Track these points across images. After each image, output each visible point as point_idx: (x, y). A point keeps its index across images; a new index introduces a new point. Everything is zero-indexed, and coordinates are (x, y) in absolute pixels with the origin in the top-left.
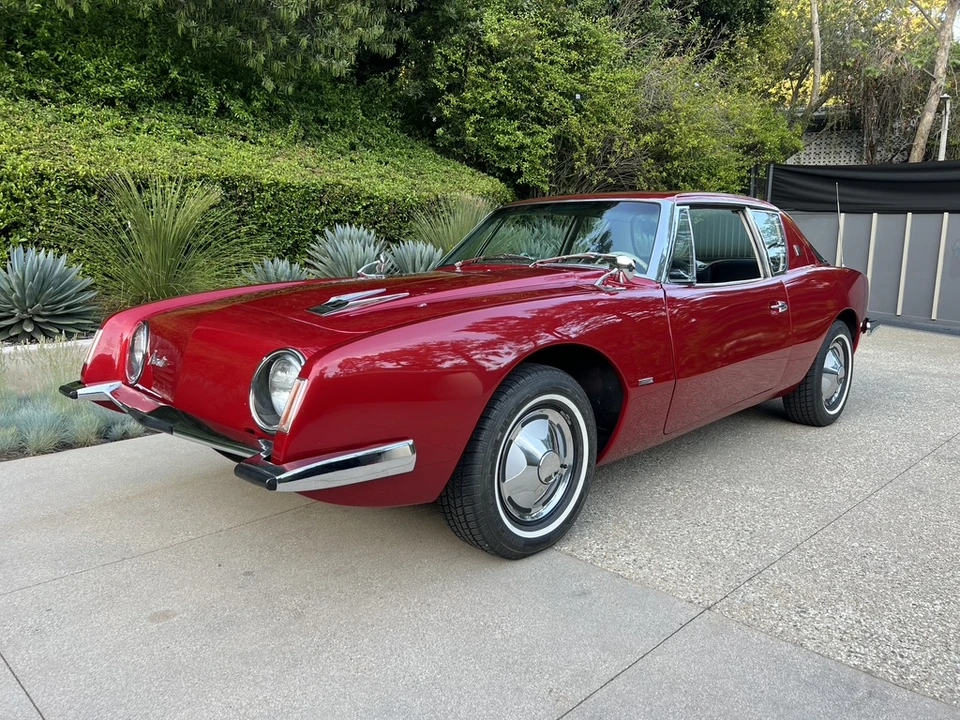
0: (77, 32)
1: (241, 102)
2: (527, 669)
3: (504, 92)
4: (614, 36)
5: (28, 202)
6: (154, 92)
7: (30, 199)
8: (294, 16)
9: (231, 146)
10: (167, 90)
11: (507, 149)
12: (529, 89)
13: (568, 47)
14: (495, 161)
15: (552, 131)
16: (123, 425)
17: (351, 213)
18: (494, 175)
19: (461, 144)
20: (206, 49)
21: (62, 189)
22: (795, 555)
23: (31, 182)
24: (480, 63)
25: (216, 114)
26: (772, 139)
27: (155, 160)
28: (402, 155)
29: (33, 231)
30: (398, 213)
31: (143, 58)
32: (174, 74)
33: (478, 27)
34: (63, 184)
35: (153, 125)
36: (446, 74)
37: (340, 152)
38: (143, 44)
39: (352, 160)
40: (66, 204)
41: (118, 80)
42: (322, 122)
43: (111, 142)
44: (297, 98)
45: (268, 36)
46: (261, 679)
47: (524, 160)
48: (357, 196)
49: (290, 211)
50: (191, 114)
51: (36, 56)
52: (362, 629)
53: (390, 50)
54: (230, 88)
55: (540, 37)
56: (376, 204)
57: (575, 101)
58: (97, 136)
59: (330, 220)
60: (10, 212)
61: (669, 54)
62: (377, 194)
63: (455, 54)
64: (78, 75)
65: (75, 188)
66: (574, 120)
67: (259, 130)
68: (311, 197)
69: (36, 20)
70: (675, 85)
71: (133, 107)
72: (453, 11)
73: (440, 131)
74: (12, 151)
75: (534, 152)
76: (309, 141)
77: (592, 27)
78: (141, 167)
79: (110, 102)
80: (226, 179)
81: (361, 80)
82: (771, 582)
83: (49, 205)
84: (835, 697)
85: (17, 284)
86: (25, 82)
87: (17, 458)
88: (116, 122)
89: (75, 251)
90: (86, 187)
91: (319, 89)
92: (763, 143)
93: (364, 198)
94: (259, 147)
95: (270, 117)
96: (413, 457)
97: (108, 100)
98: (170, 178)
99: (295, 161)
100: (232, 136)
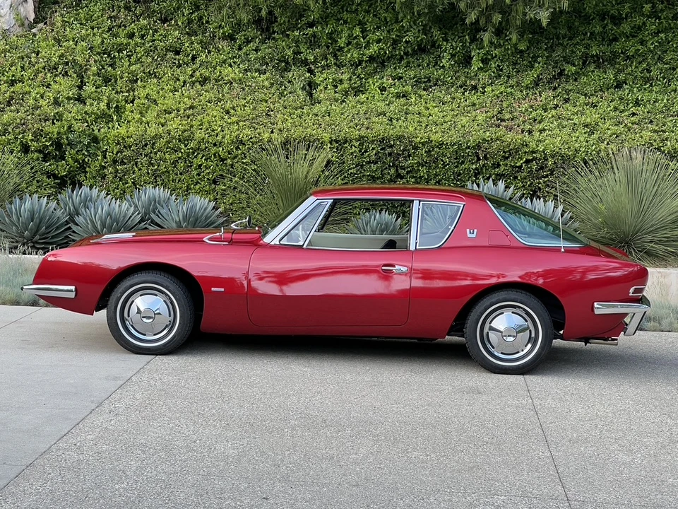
5: (229, 161)
7: (231, 159)
23: (233, 147)
56: (540, 159)
83: (243, 163)
93: (526, 152)
94: (474, 99)
95: (520, 60)
96: (74, 293)
97: (360, 62)
98: (332, 140)
99: (489, 114)
100: (461, 87)
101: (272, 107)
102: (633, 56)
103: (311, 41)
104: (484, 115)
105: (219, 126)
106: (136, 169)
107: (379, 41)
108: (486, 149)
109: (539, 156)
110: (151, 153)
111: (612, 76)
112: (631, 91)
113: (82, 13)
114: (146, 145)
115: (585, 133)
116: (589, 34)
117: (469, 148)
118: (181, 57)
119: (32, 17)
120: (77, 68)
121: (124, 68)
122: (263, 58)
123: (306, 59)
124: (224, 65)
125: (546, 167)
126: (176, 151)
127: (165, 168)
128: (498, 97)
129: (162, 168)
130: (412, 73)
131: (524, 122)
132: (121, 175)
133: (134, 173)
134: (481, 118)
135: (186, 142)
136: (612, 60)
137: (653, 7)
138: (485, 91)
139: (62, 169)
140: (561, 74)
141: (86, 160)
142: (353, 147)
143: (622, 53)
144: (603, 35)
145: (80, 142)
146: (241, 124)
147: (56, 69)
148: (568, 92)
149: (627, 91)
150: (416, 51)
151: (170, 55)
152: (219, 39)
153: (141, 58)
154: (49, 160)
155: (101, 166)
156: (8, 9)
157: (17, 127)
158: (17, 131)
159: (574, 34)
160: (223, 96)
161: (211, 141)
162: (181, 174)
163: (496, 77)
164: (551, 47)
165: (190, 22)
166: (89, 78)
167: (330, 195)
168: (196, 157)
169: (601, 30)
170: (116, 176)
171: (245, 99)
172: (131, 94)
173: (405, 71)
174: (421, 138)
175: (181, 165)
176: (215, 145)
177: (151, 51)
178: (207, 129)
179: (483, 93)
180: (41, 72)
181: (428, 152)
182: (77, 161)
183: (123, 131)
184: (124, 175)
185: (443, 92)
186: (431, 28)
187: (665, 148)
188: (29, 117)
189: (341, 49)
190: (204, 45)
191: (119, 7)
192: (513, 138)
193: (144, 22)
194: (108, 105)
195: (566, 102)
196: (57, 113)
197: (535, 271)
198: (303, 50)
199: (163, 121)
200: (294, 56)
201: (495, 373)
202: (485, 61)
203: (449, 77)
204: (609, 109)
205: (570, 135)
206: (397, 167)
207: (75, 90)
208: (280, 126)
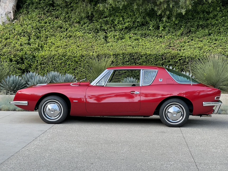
5: (79, 62)
93: (179, 57)
94: (161, 40)
95: (176, 27)
96: (27, 104)
97: (122, 29)
98: (113, 54)
99: (166, 45)
100: (156, 36)
101: (93, 44)
102: (214, 25)
103: (106, 23)
104: (164, 45)
105: (76, 51)
106: (48, 66)
107: (128, 22)
108: (165, 56)
109: (183, 58)
110: (53, 60)
111: (207, 31)
112: (214, 36)
113: (29, 16)
114: (51, 58)
115: (199, 50)
116: (199, 18)
117: (159, 56)
118: (62, 29)
119: (13, 18)
120: (28, 34)
121: (43, 33)
122: (90, 29)
123: (104, 29)
124: (77, 31)
125: (186, 61)
126: (61, 60)
127: (58, 65)
128: (169, 39)
129: (57, 65)
130: (140, 32)
131: (178, 47)
132: (43, 68)
133: (47, 67)
134: (163, 46)
135: (64, 57)
136: (207, 26)
137: (220, 8)
138: (165, 38)
139: (23, 67)
140: (190, 31)
141: (31, 64)
142: (121, 57)
143: (210, 24)
144: (204, 18)
145: (29, 58)
146: (83, 50)
147: (21, 34)
148: (192, 37)
149: (212, 36)
150: (141, 25)
151: (59, 29)
152: (75, 23)
153: (49, 30)
154: (19, 64)
155: (36, 65)
156: (4, 15)
157: (8, 53)
158: (8, 54)
159: (194, 18)
160: (77, 41)
161: (73, 56)
162: (63, 67)
163: (168, 33)
164: (186, 22)
165: (65, 18)
166: (32, 37)
167: (112, 69)
168: (68, 61)
169: (203, 16)
170: (41, 69)
171: (84, 42)
172: (46, 42)
173: (138, 32)
174: (143, 53)
175: (63, 64)
176: (74, 57)
177: (52, 28)
178: (72, 52)
179: (164, 38)
180: (16, 35)
181: (146, 58)
182: (28, 64)
183: (43, 54)
184: (44, 68)
185: (150, 38)
186: (146, 17)
187: (226, 54)
188: (12, 50)
189: (116, 25)
190: (70, 25)
191: (42, 14)
192: (174, 52)
193: (50, 18)
194: (38, 45)
195: (192, 40)
196: (21, 48)
197: (183, 92)
198: (103, 26)
199: (57, 50)
200: (100, 28)
201: (170, 127)
202: (164, 28)
203: (152, 33)
204: (206, 42)
205: (193, 51)
206: (136, 63)
207: (27, 41)
208: (96, 50)
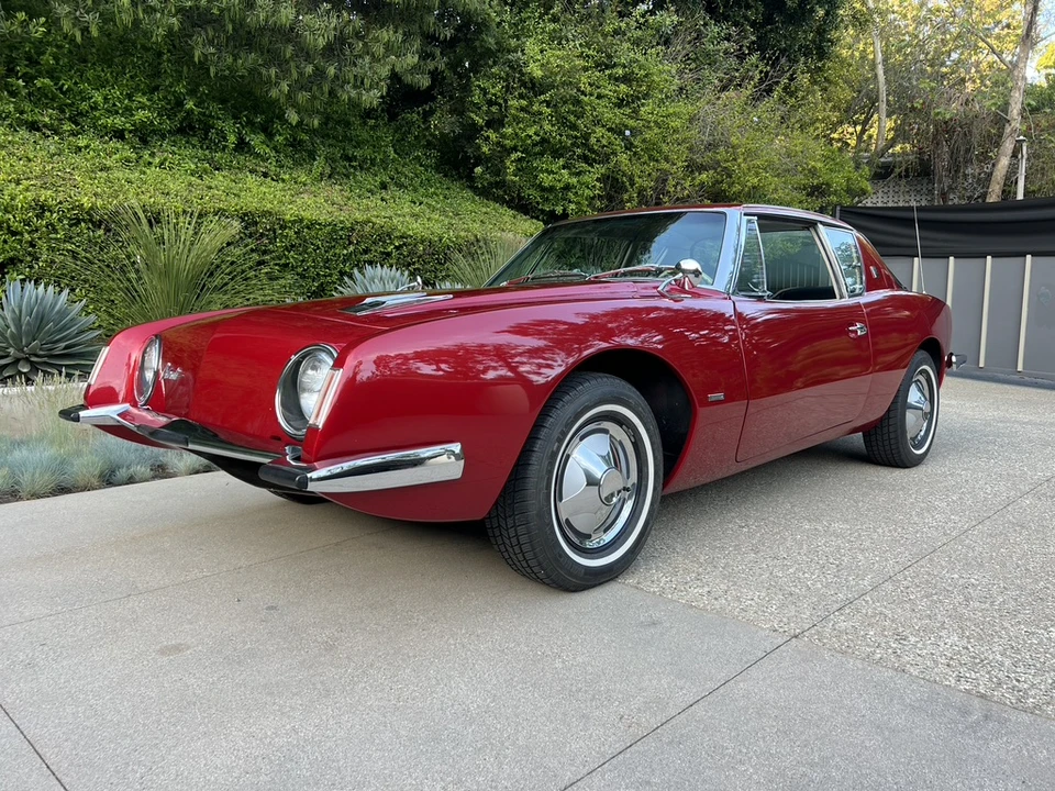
0: (85, 61)
1: (262, 137)
2: (594, 696)
3: (547, 127)
4: (666, 68)
5: (26, 236)
6: (167, 124)
7: (29, 233)
8: (321, 42)
9: (251, 181)
10: (181, 123)
11: (551, 189)
12: (574, 125)
13: (617, 79)
14: (538, 203)
15: (599, 170)
16: (128, 468)
17: (382, 253)
18: (537, 218)
19: (501, 184)
20: (225, 78)
21: (65, 222)
22: (889, 586)
23: (30, 214)
24: (521, 96)
25: (235, 150)
26: (838, 181)
27: (168, 194)
28: (437, 195)
29: (31, 267)
30: (434, 255)
31: (156, 88)
32: (190, 105)
33: (519, 58)
34: (66, 217)
35: (165, 160)
36: (485, 108)
37: (370, 191)
38: (157, 74)
39: (382, 200)
40: (68, 239)
41: (128, 111)
42: (349, 159)
43: (120, 175)
44: (322, 133)
45: (292, 64)
46: (288, 709)
47: (570, 202)
48: (389, 235)
49: (315, 250)
50: (207, 148)
51: (39, 85)
52: (402, 659)
53: (424, 82)
54: (250, 123)
55: (586, 69)
56: (410, 245)
57: (625, 138)
58: (104, 169)
59: (359, 261)
60: (7, 247)
61: (724, 88)
62: (411, 233)
63: (493, 87)
64: (84, 106)
65: (78, 222)
66: (623, 158)
67: (282, 167)
68: (339, 235)
69: (40, 46)
70: (732, 121)
71: (144, 142)
72: (492, 41)
73: (478, 170)
74: (10, 181)
75: (580, 192)
76: (336, 180)
77: (641, 58)
78: (152, 200)
79: (119, 135)
80: (246, 214)
81: (393, 117)
82: (864, 611)
83: (51, 240)
84: (946, 720)
85: (13, 320)
86: (26, 112)
87: (9, 502)
88: (125, 154)
89: (77, 290)
90: (91, 221)
91: (348, 124)
92: (828, 185)
96: (462, 462)
100: (252, 172)
109: (409, 241)
117: (342, 230)
174: (290, 216)
